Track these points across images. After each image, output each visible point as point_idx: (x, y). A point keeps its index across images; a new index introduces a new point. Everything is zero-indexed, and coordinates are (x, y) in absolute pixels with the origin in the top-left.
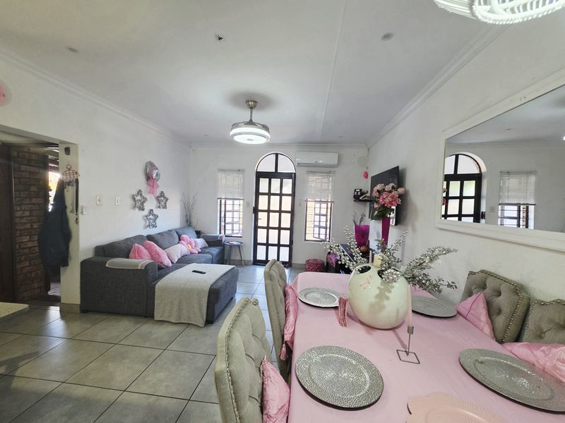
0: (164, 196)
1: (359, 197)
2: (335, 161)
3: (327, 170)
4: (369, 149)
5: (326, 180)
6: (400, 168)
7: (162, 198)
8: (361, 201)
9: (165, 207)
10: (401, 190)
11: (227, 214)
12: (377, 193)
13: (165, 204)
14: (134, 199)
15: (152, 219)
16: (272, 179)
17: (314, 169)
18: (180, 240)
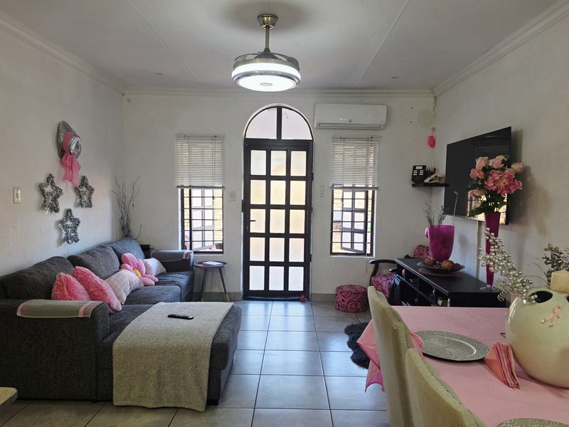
0: (86, 184)
1: (421, 179)
2: (381, 119)
3: (366, 134)
4: (435, 97)
5: (362, 151)
6: (512, 130)
7: (84, 189)
8: (427, 185)
9: (90, 205)
10: (516, 167)
11: (194, 212)
12: (482, 173)
13: (89, 199)
14: (42, 192)
15: (69, 227)
16: (273, 153)
17: (345, 133)
18: (121, 263)
